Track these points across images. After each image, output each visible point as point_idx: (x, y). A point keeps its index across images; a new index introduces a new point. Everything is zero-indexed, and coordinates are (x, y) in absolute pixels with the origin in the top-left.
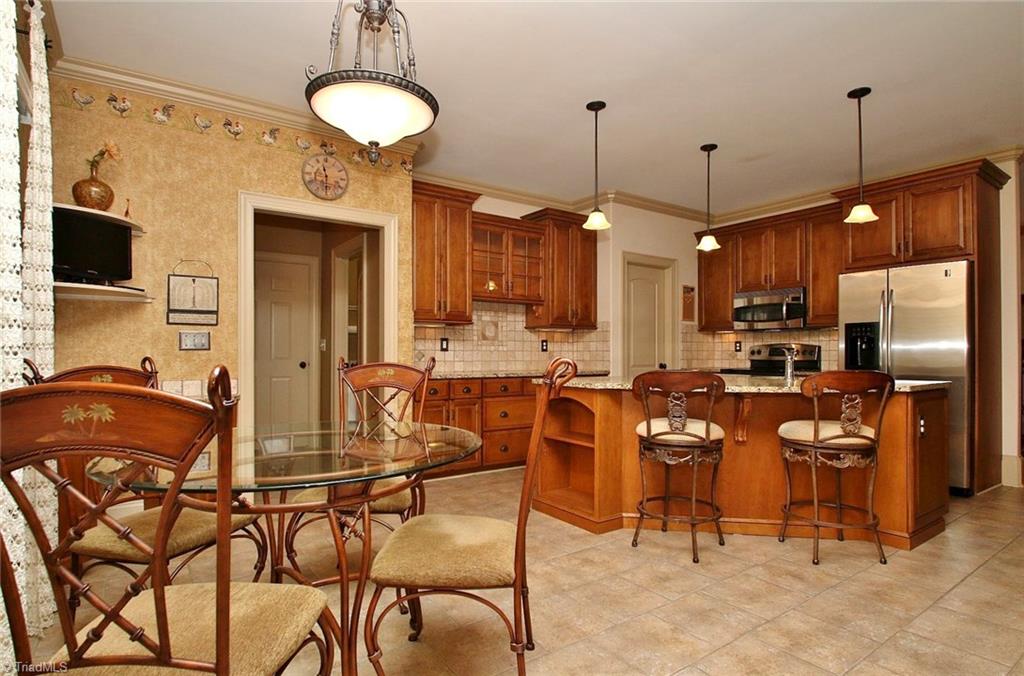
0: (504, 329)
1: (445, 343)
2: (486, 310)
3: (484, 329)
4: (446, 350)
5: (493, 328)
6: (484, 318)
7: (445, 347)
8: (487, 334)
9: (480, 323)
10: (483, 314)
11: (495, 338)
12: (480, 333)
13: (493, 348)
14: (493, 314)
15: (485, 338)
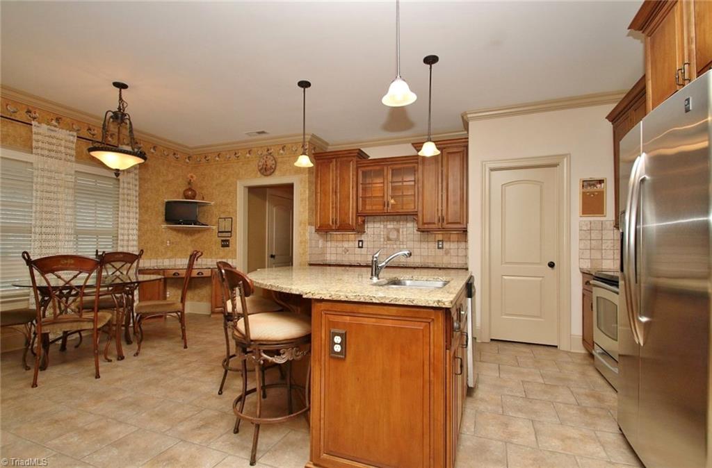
0: (405, 233)
1: (361, 243)
2: (390, 221)
3: (388, 233)
4: (362, 247)
5: (395, 233)
6: (389, 226)
7: (360, 245)
8: (391, 237)
9: (385, 230)
10: (388, 223)
11: (397, 239)
12: (385, 236)
13: (395, 246)
14: (395, 223)
15: (389, 239)
